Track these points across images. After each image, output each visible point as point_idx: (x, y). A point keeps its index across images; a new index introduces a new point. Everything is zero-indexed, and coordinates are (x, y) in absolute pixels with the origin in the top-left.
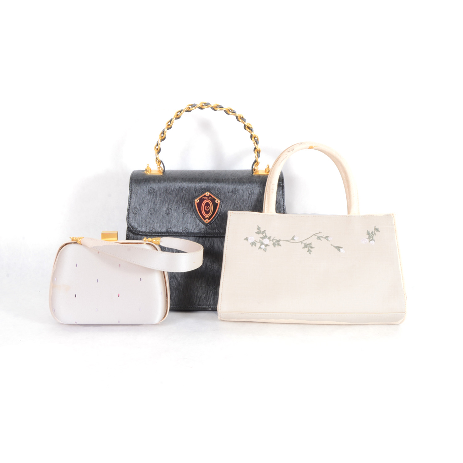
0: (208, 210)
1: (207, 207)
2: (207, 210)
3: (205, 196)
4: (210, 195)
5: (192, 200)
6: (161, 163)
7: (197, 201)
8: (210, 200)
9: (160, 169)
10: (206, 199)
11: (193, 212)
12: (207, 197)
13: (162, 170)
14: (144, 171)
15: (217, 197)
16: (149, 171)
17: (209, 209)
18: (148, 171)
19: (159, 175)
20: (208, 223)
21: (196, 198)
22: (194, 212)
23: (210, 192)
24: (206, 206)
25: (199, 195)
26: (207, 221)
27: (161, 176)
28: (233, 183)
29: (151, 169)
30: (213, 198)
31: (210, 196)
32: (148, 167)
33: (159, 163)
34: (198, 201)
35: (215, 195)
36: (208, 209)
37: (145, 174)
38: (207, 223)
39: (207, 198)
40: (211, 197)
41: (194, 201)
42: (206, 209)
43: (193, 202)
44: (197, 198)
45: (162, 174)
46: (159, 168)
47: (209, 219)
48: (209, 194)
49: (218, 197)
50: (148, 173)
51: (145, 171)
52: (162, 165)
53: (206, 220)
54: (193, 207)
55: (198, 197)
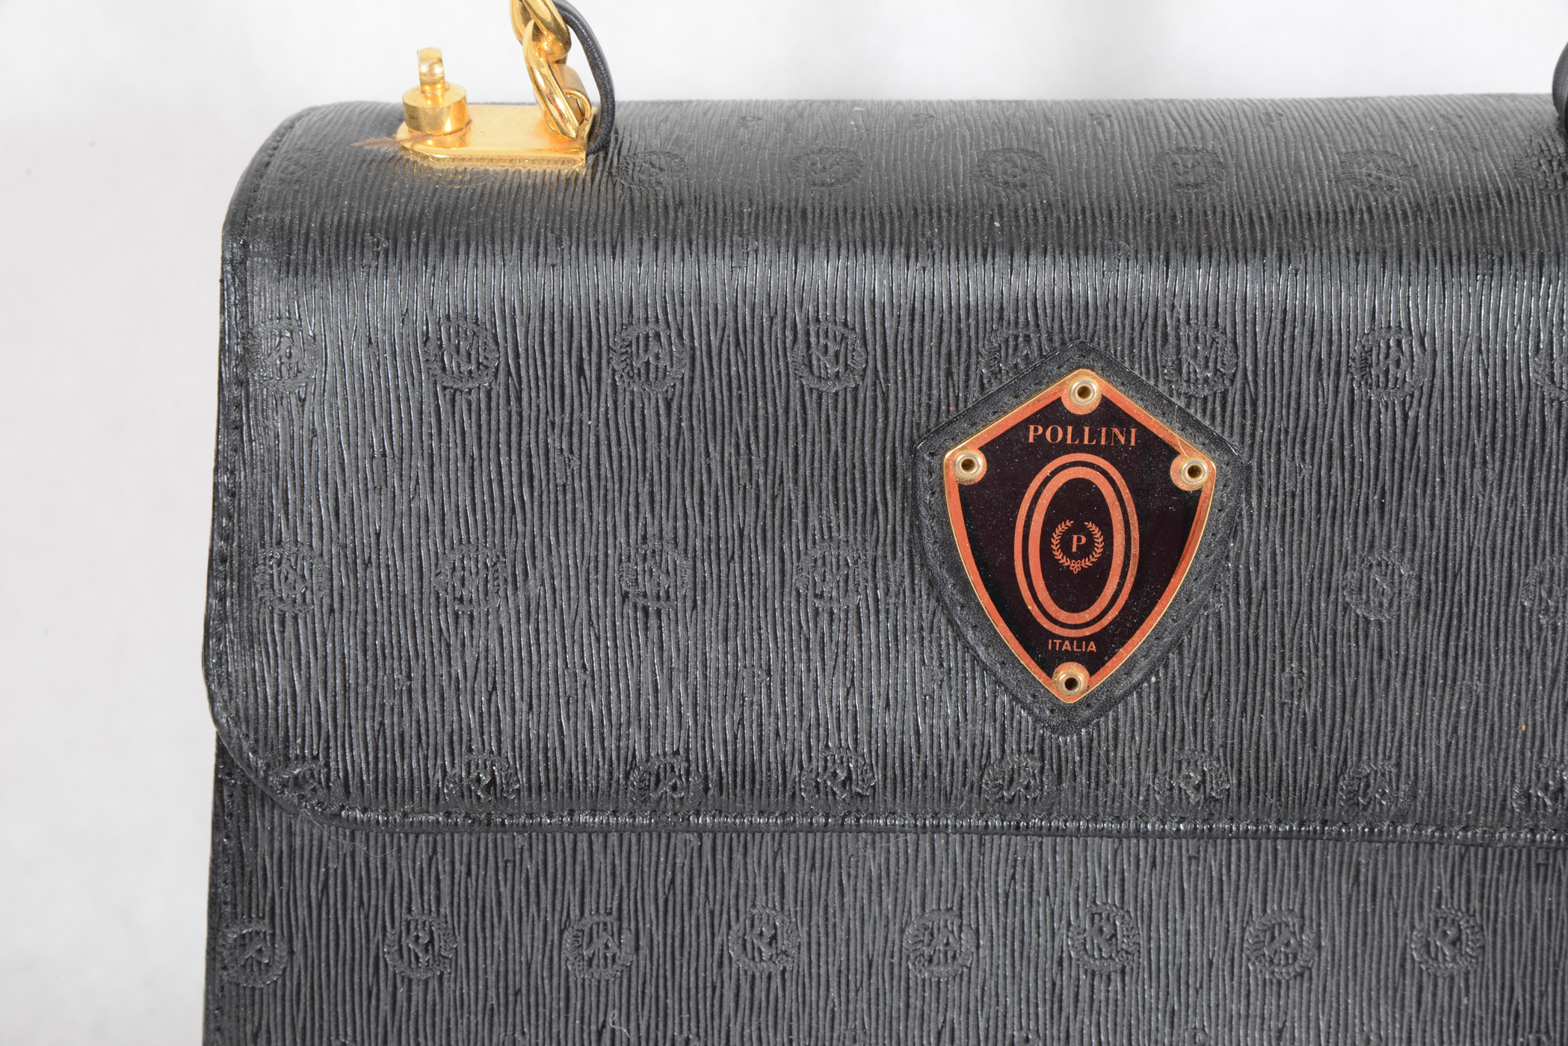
0: (1086, 563)
1: (1079, 528)
2: (1075, 566)
3: (1054, 412)
4: (1105, 403)
5: (913, 451)
6: (567, 44)
7: (968, 465)
8: (1109, 452)
9: (561, 102)
10: (1064, 449)
11: (922, 585)
12: (1078, 422)
13: (581, 114)
14: (387, 120)
15: (1188, 423)
16: (448, 126)
17: (1099, 549)
18: (436, 123)
19: (550, 168)
20: (1086, 703)
21: (956, 440)
22: (932, 584)
23: (1110, 368)
24: (1061, 528)
25: (990, 404)
26: (1071, 683)
27: (571, 180)
28: (1375, 263)
29: (461, 105)
30: (1143, 431)
31: (1108, 414)
32: (429, 82)
33: (548, 41)
34: (980, 461)
35: (1161, 404)
36: (1085, 551)
37: (395, 160)
38: (1069, 697)
39: (1078, 434)
40: (1125, 420)
41: (937, 472)
42: (1058, 555)
43: (924, 479)
44: (967, 435)
45: (578, 162)
46: (546, 97)
47: (1094, 665)
48: (1097, 386)
49: (1198, 426)
50: (428, 147)
51: (403, 132)
52: (577, 57)
53: (1062, 674)
54: (916, 527)
55: (972, 418)
